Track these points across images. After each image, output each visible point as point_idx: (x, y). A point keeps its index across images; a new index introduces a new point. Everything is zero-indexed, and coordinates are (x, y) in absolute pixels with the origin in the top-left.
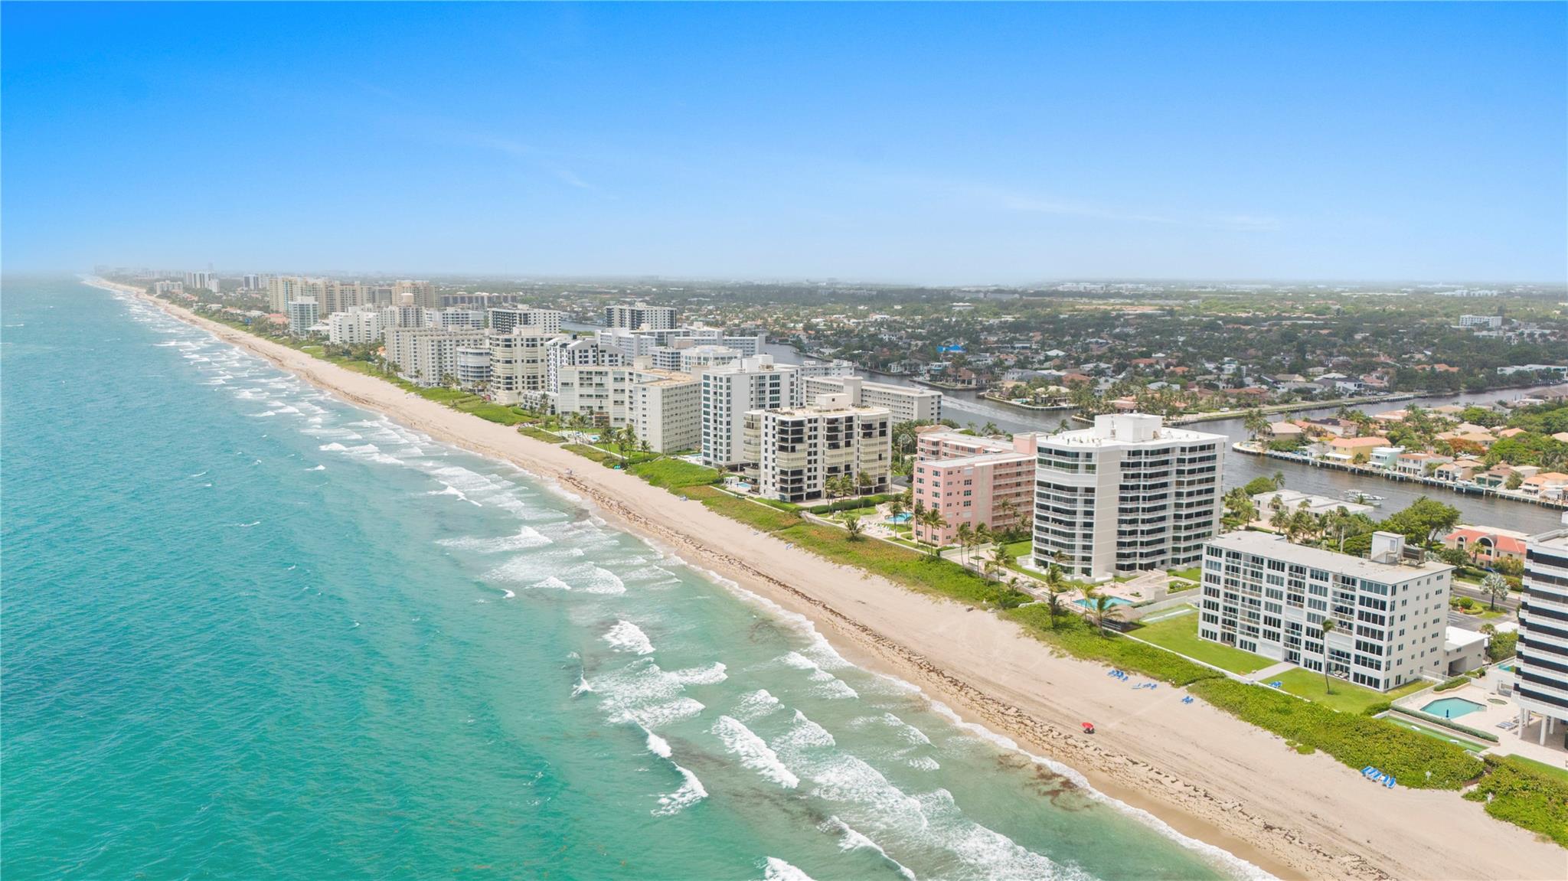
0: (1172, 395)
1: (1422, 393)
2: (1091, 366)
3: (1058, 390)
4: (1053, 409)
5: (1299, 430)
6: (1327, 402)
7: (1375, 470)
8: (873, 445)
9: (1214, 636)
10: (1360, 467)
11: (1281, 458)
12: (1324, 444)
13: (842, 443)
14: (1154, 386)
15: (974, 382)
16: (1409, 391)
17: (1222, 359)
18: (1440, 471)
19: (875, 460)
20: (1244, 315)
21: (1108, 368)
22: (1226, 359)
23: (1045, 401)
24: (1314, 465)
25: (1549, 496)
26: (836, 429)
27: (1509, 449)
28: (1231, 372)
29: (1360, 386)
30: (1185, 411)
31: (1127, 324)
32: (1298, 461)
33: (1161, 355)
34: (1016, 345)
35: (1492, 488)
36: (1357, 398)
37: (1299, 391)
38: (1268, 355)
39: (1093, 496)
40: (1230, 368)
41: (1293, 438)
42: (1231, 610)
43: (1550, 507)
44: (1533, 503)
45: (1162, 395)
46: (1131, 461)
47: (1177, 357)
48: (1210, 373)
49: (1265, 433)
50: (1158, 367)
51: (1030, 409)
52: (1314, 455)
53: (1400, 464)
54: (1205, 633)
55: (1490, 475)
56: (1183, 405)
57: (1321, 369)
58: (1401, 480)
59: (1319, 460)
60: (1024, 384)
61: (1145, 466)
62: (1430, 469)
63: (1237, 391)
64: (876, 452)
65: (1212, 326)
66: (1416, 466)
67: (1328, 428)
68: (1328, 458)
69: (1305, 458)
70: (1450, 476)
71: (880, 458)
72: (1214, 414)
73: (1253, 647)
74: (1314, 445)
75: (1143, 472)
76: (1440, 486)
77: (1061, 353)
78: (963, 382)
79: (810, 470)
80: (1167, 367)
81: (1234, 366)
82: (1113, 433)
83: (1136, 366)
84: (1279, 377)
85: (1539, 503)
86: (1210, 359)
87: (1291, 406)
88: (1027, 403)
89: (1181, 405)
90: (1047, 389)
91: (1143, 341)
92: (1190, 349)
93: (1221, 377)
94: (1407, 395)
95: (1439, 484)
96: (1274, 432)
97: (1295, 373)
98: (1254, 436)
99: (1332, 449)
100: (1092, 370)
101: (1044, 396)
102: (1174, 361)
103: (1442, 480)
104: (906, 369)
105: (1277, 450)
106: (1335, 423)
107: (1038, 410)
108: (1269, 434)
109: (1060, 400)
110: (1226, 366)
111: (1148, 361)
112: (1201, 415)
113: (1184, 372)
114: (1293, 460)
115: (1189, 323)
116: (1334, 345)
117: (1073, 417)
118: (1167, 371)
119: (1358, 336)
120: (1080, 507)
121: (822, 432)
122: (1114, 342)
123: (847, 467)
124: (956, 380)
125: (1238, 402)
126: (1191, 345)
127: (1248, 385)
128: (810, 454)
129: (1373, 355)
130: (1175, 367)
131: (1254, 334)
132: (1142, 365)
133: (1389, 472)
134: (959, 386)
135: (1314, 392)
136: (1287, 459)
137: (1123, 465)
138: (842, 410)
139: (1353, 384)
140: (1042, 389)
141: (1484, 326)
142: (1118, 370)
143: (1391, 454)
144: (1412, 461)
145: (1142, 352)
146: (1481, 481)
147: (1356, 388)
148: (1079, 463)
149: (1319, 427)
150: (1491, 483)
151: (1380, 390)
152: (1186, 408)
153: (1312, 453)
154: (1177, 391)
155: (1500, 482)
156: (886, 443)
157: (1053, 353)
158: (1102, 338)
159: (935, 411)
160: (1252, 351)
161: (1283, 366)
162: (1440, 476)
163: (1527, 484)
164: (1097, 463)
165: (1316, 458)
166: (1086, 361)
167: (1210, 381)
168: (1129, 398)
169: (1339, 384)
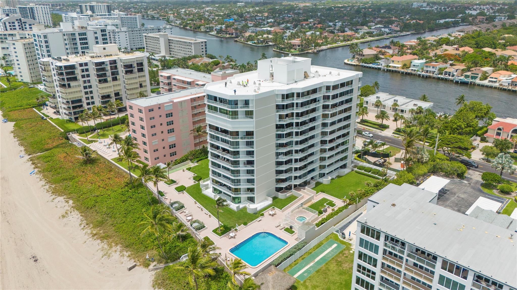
0: (316, 37)
1: (413, 32)
2: (284, 25)
3: (268, 37)
4: (266, 46)
5: (375, 53)
6: (379, 37)
7: (413, 72)
8: (133, 78)
10: (405, 71)
11: (367, 67)
12: (388, 60)
13: (109, 79)
14: (309, 33)
15: (234, 34)
16: (408, 31)
17: (335, 21)
18: (445, 72)
19: (137, 88)
20: (340, 6)
21: (291, 26)
22: (337, 21)
23: (262, 42)
24: (384, 70)
25: (504, 84)
26: (103, 69)
27: (473, 58)
28: (339, 26)
29: (390, 30)
30: (322, 44)
31: (300, 9)
32: (376, 68)
33: (312, 20)
34: (257, 18)
35: (473, 81)
36: (390, 35)
37: (368, 33)
38: (352, 19)
39: (253, 138)
40: (339, 24)
41: (373, 56)
43: (505, 90)
44: (495, 88)
45: (312, 38)
46: (285, 103)
47: (318, 21)
48: (331, 27)
49: (359, 54)
50: (311, 25)
51: (255, 46)
52: (383, 65)
53: (425, 69)
55: (472, 74)
56: (321, 41)
57: (373, 24)
58: (427, 77)
59: (386, 68)
60: (253, 34)
61: (297, 106)
62: (441, 71)
63: (343, 34)
64: (136, 83)
65: (330, 9)
66: (434, 70)
67: (387, 50)
68: (390, 66)
69: (379, 67)
70: (451, 74)
71: (141, 86)
72: (334, 45)
74: (383, 60)
75: (295, 111)
76: (446, 80)
77: (272, 20)
78: (230, 34)
79: (87, 98)
80: (314, 25)
81: (340, 23)
82: (272, 75)
83: (302, 25)
84: (358, 27)
85: (499, 88)
86: (330, 21)
87: (366, 40)
88: (255, 43)
89: (320, 41)
90: (262, 36)
91: (305, 15)
92: (323, 18)
93: (336, 28)
94: (408, 33)
95: (445, 79)
96: (364, 54)
97: (363, 26)
98: (354, 56)
99: (392, 62)
100: (284, 27)
101: (261, 40)
102: (317, 22)
103: (447, 77)
104: (208, 29)
105: (365, 63)
106: (389, 48)
107: (259, 46)
108: (361, 55)
109: (269, 41)
110: (337, 24)
111: (307, 22)
112: (329, 46)
113: (321, 27)
114: (373, 68)
115: (322, 8)
116: (375, 14)
117: (274, 49)
118: (314, 26)
119: (382, 11)
120: (243, 149)
121: (93, 72)
122: (294, 16)
123: (117, 94)
124: (226, 34)
125: (344, 39)
126: (323, 16)
127: (346, 31)
128: (85, 88)
129: (390, 18)
130: (317, 24)
131: (345, 11)
132: (304, 25)
133: (420, 73)
134: (228, 36)
135: (374, 33)
136: (370, 67)
137: (279, 107)
138: (111, 55)
139: (388, 29)
140: (261, 36)
141: (422, 6)
142: (295, 26)
143: (421, 63)
144: (431, 67)
145: (304, 19)
146: (467, 77)
147: (389, 31)
148: (239, 110)
149: (383, 50)
150: (472, 78)
151: (398, 31)
152: (322, 43)
153: (382, 64)
154: (318, 35)
155: (477, 77)
156: (144, 76)
157: (269, 21)
158: (290, 14)
159: (204, 50)
160: (346, 18)
161: (359, 23)
162: (445, 74)
163: (491, 78)
164: (254, 110)
165: (384, 66)
166: (283, 23)
167: (332, 30)
168: (298, 39)
169: (383, 29)
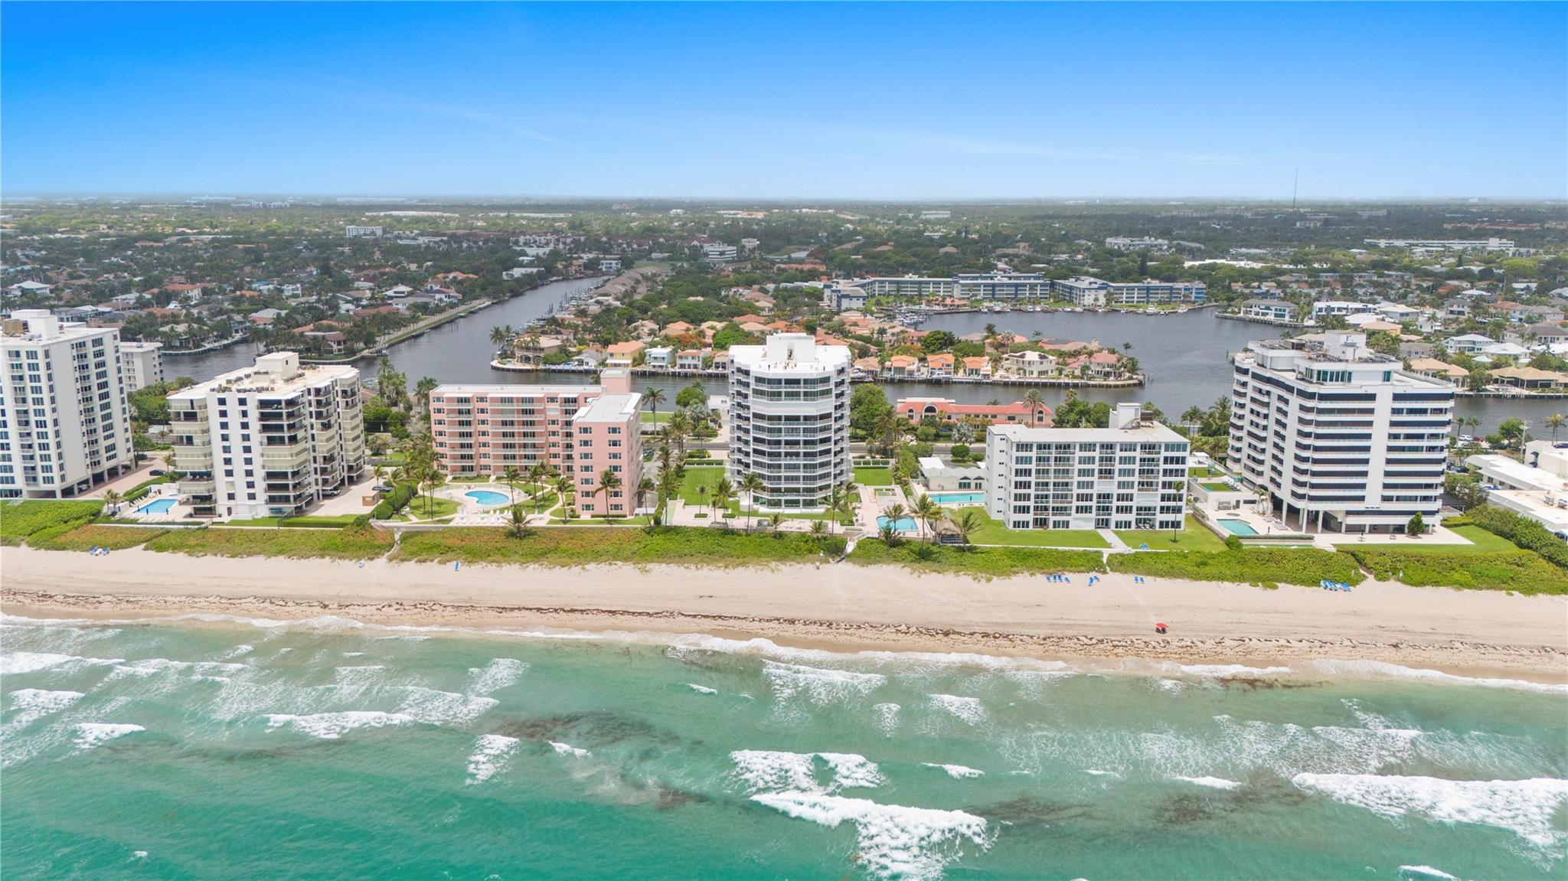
9: (1026, 524)
12: (601, 353)
26: (321, 403)
41: (558, 350)
42: (1042, 497)
49: (528, 349)
53: (678, 362)
54: (1016, 524)
62: (707, 364)
66: (695, 362)
68: (606, 365)
69: (585, 367)
73: (1066, 524)
74: (586, 355)
99: (609, 357)
103: (721, 371)
108: (536, 349)
133: (671, 370)
136: (560, 371)
143: (668, 353)
144: (690, 358)
162: (717, 367)
165: (596, 366)
